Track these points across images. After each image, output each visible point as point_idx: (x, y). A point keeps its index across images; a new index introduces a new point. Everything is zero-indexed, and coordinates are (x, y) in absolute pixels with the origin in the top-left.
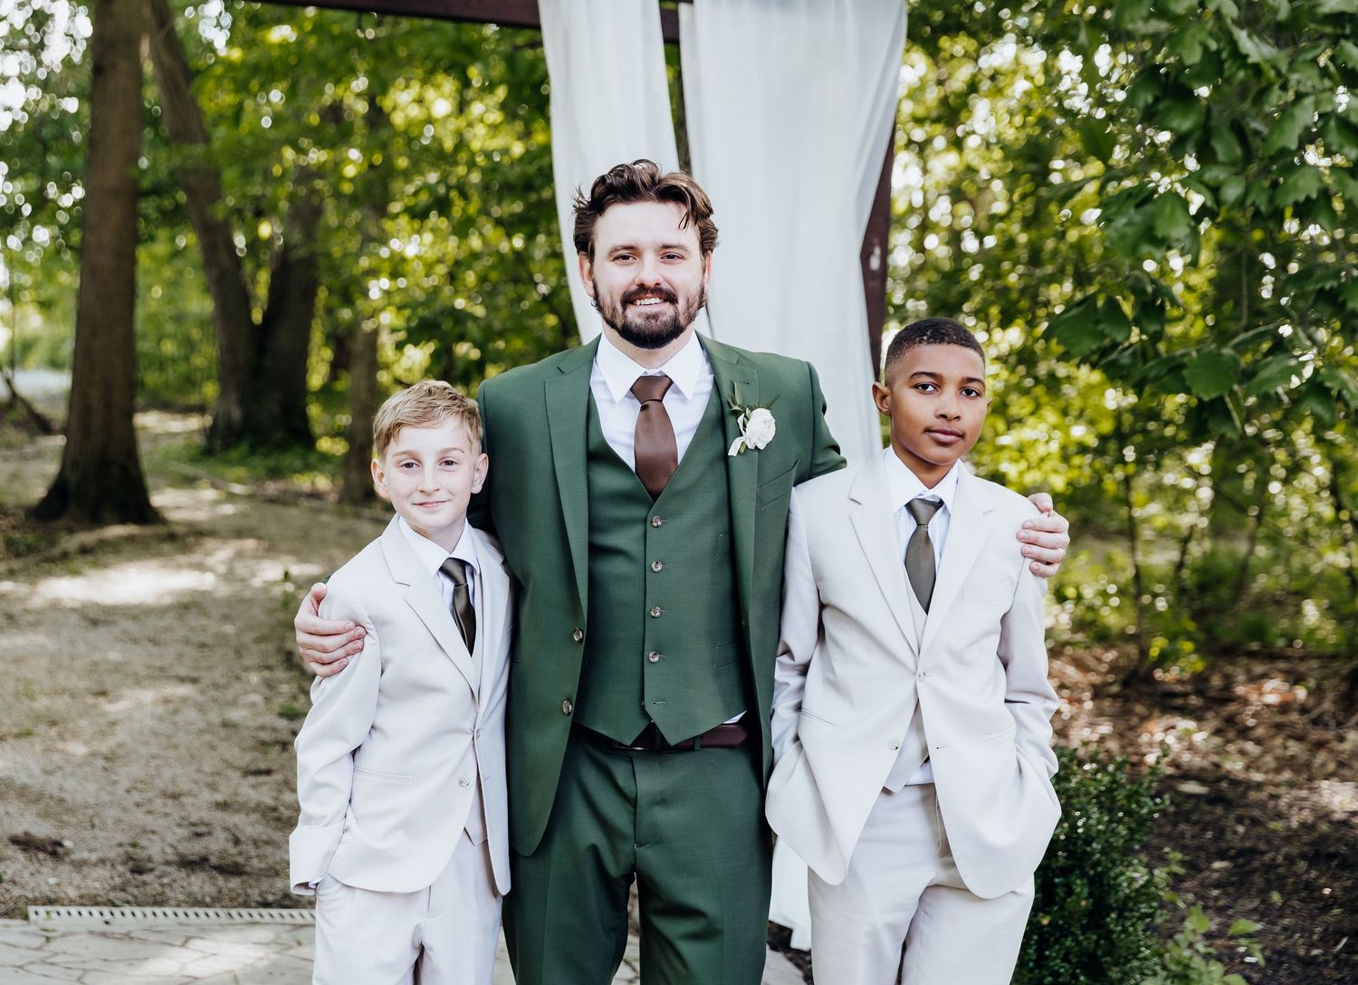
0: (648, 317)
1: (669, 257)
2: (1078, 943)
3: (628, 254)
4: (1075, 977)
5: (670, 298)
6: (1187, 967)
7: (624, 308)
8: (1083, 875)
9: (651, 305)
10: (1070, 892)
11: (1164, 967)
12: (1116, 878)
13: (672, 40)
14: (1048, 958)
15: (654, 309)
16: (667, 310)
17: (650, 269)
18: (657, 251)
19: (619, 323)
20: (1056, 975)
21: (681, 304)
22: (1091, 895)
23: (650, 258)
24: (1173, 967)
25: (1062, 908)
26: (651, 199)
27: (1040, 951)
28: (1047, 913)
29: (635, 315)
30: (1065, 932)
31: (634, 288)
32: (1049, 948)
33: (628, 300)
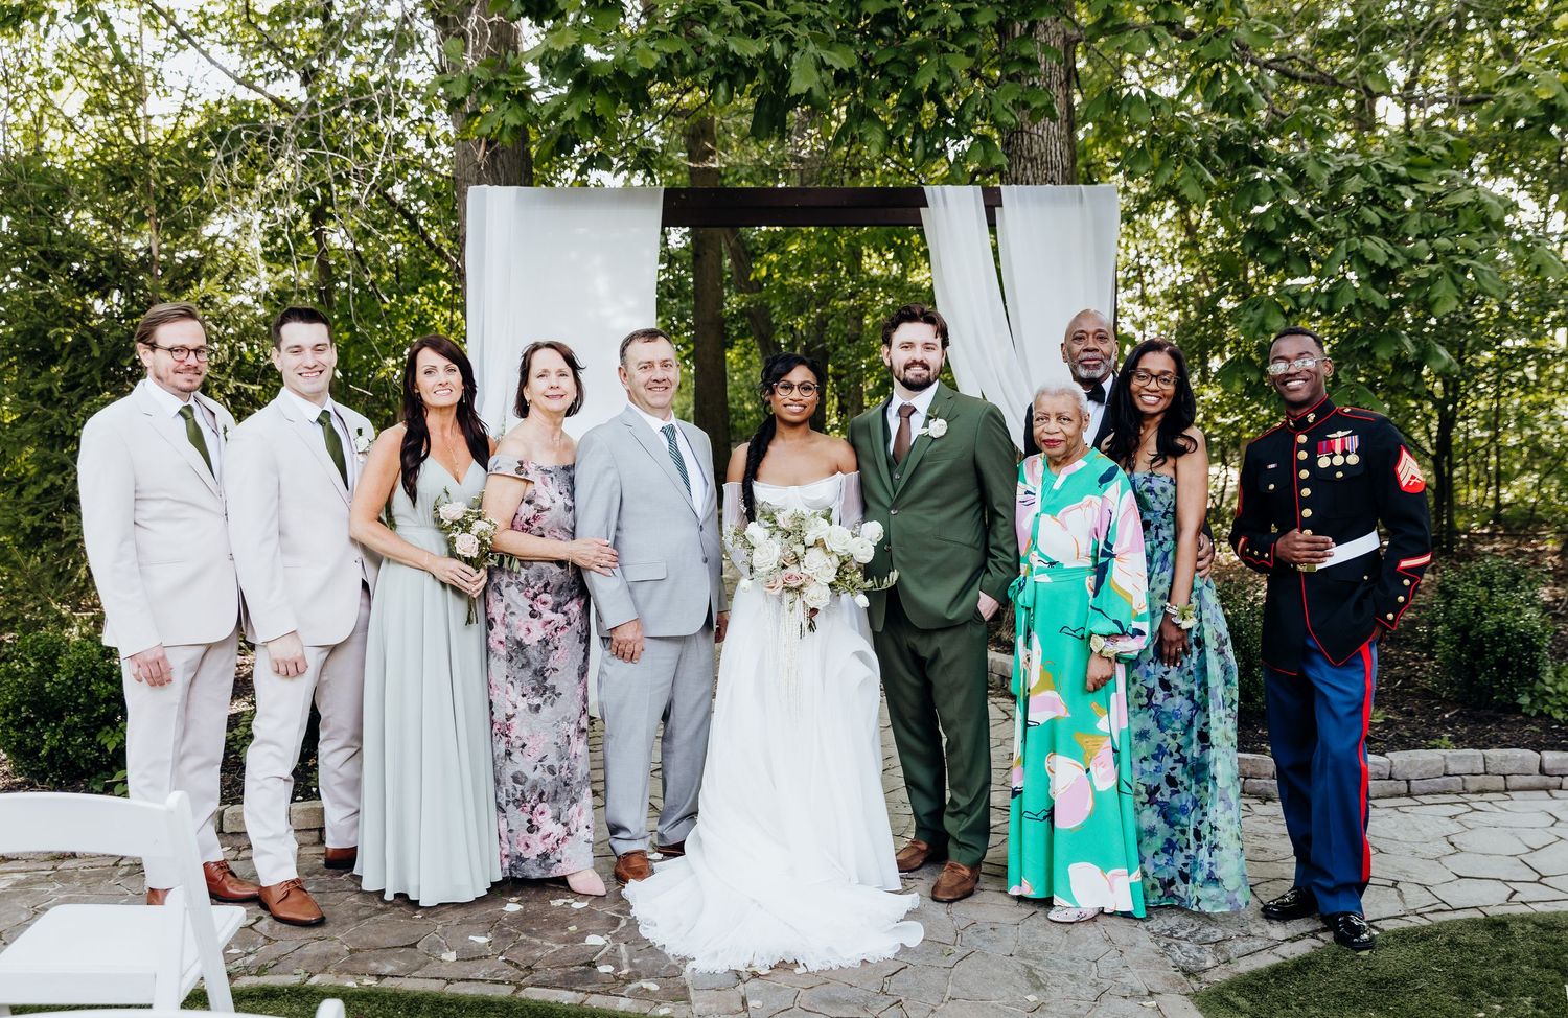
0: (915, 376)
1: (929, 348)
3: (908, 346)
5: (927, 367)
7: (905, 372)
9: (918, 370)
13: (992, 225)
15: (919, 373)
16: (924, 373)
17: (918, 354)
18: (922, 345)
19: (902, 378)
21: (932, 371)
23: (919, 348)
26: (919, 321)
29: (910, 374)
31: (910, 362)
33: (907, 367)
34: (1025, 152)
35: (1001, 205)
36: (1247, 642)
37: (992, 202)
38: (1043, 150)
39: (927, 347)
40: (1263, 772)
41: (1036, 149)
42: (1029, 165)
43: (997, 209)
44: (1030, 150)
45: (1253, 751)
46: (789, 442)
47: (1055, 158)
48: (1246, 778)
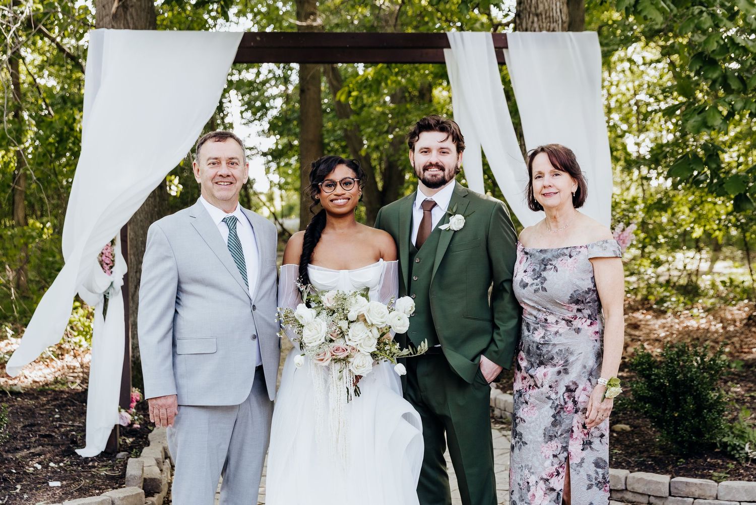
0: (432, 176)
1: (444, 153)
2: (691, 423)
3: (426, 151)
4: (691, 437)
5: (442, 168)
6: (743, 432)
7: (424, 172)
8: (691, 395)
9: (434, 171)
10: (686, 402)
11: (733, 433)
12: (706, 395)
13: (500, 59)
14: (679, 430)
15: (435, 173)
16: (441, 173)
17: (434, 158)
18: (438, 150)
19: (422, 177)
20: (682, 437)
21: (447, 171)
22: (695, 403)
23: (434, 153)
24: (737, 432)
25: (683, 409)
26: (437, 130)
27: (675, 428)
28: (677, 411)
29: (428, 175)
30: (686, 419)
31: (428, 164)
32: (679, 426)
33: (426, 168)
34: (533, 9)
35: (507, 47)
36: (697, 389)
37: (501, 45)
38: (547, 7)
39: (443, 151)
40: (708, 494)
41: (541, 7)
42: (536, 19)
43: (504, 50)
44: (537, 7)
45: (702, 476)
46: (339, 231)
47: (556, 14)
48: (695, 499)
